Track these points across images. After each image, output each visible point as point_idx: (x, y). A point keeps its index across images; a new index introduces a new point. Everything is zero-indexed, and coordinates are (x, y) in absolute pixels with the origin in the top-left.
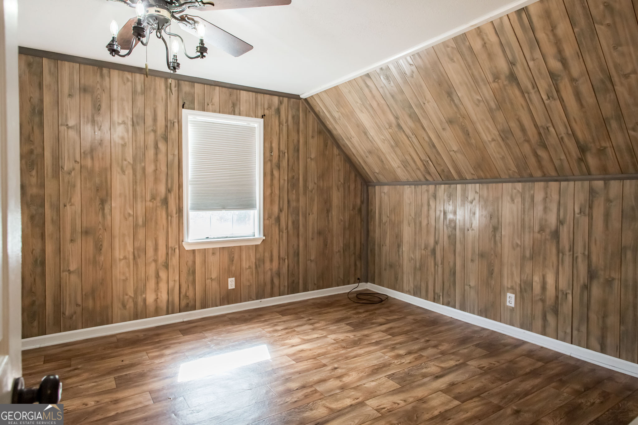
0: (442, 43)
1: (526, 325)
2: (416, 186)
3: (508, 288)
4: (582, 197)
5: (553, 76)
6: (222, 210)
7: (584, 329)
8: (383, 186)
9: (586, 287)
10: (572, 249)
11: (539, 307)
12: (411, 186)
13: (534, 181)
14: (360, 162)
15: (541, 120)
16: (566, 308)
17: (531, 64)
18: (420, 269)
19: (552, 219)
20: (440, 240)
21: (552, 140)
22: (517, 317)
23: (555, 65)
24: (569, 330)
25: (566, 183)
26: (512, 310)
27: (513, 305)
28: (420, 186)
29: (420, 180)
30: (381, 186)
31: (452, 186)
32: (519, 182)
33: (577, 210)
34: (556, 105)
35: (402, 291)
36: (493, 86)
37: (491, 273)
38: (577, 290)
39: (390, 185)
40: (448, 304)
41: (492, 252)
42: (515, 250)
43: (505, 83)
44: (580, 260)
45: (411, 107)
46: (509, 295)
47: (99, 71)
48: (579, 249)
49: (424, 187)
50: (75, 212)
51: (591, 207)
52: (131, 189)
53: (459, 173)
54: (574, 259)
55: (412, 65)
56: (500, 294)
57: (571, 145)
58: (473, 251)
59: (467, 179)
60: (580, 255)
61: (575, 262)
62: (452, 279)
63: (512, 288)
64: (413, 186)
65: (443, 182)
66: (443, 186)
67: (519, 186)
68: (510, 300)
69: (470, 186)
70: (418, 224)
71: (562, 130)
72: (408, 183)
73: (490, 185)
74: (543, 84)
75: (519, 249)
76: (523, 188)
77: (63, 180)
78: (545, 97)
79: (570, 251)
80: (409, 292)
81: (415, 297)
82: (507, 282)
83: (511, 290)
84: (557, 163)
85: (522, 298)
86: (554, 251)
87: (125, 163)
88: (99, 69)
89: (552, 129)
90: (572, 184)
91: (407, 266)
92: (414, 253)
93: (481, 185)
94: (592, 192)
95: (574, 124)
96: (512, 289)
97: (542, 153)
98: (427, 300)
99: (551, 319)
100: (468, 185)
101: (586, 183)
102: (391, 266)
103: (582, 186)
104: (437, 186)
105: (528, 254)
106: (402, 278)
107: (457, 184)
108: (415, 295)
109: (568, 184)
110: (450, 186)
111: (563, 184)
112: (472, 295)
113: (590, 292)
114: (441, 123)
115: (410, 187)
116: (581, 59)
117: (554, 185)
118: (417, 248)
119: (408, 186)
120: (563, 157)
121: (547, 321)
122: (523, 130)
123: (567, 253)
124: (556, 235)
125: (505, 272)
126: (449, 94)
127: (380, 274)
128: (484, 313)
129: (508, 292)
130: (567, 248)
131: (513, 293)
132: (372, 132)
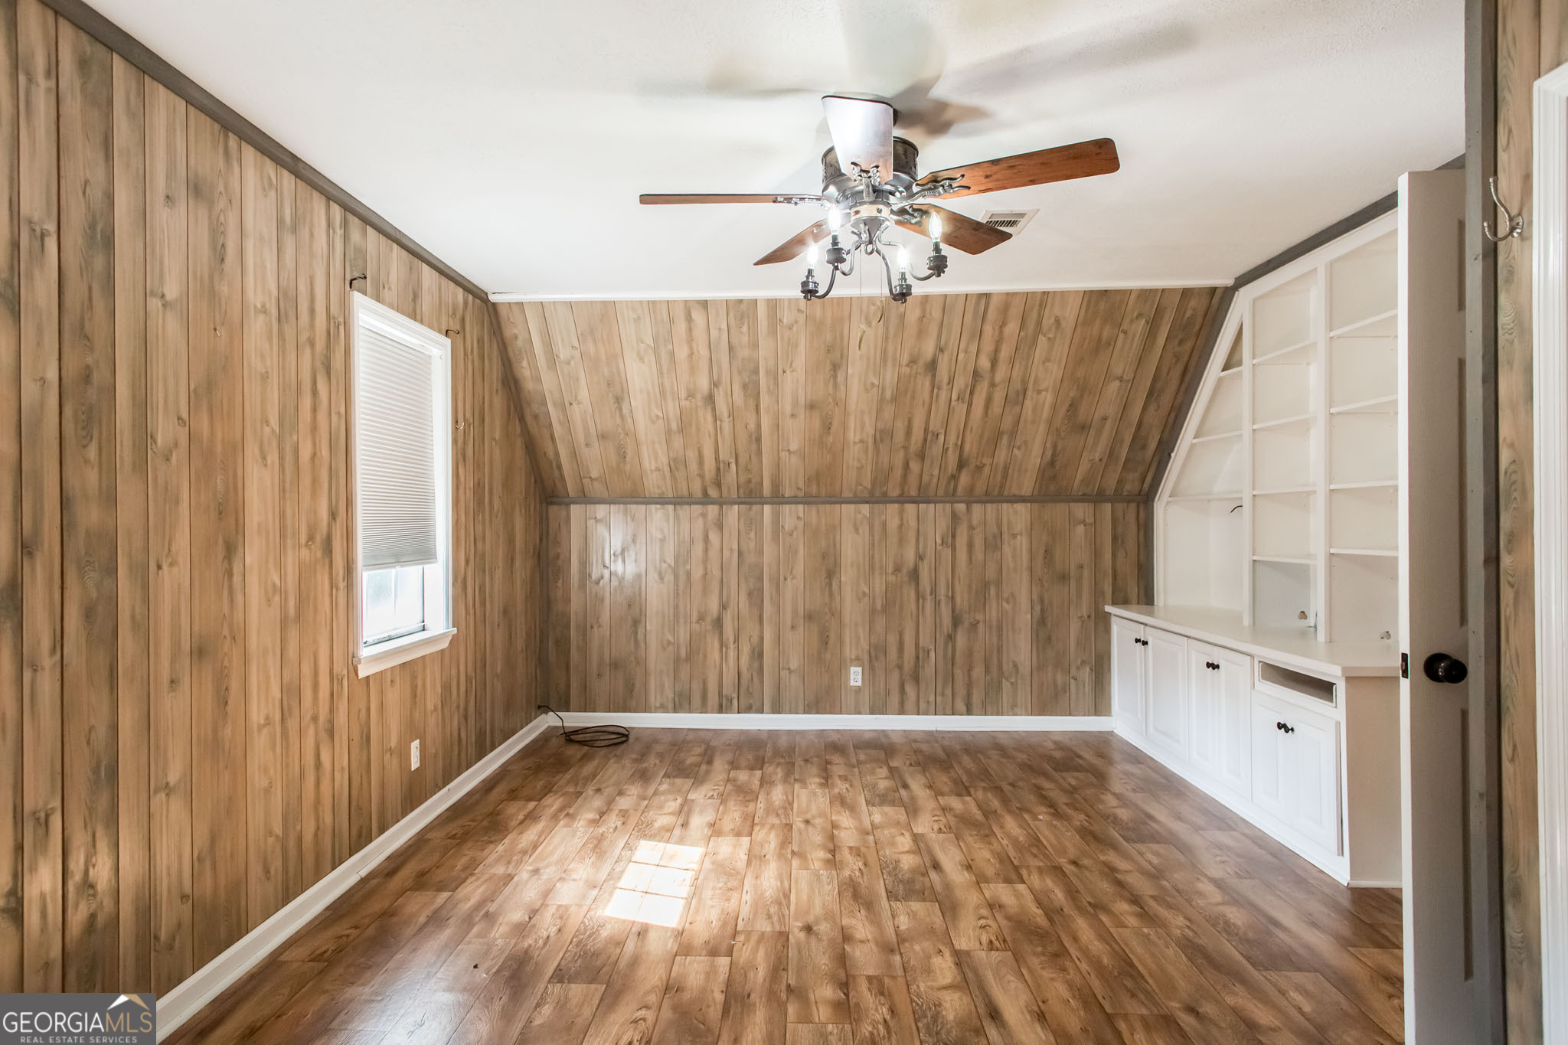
0: (869, 297)
1: (878, 708)
2: (678, 507)
3: (851, 660)
4: (943, 524)
5: (976, 375)
6: (395, 567)
7: (949, 692)
8: (592, 506)
9: (951, 638)
10: (934, 591)
11: (895, 677)
12: (666, 506)
13: (886, 502)
14: (557, 454)
15: (935, 425)
16: (928, 671)
17: (961, 356)
18: (688, 658)
19: (910, 555)
20: (732, 599)
21: (936, 450)
22: (866, 698)
23: (985, 363)
24: (932, 699)
25: (924, 505)
26: (858, 690)
27: (859, 684)
28: (687, 507)
29: (691, 495)
30: (586, 504)
31: (755, 507)
32: (867, 502)
33: (939, 541)
34: (961, 409)
35: (646, 709)
36: (903, 371)
37: (824, 642)
38: (941, 642)
39: (614, 503)
40: (749, 709)
41: (827, 610)
42: (860, 602)
43: (919, 370)
44: (943, 604)
45: (756, 372)
46: (853, 669)
47: (221, 139)
48: (942, 591)
49: (697, 509)
50: (179, 585)
51: (954, 536)
52: (277, 510)
53: (776, 485)
54: (937, 604)
55: (801, 311)
56: (839, 672)
57: (952, 458)
58: (795, 612)
59: (783, 496)
60: (943, 598)
61: (937, 607)
62: (756, 665)
63: (858, 658)
64: (671, 507)
65: (740, 500)
66: (737, 506)
67: (865, 508)
68: (855, 676)
69: (787, 507)
70: (682, 578)
71: (952, 438)
72: (661, 501)
73: (822, 507)
74: (961, 382)
75: (866, 599)
76: (871, 512)
77: (155, 479)
78: (954, 397)
79: (931, 594)
80: (663, 708)
81: (676, 714)
82: (849, 652)
83: (856, 662)
84: (926, 478)
85: (872, 668)
86: (913, 596)
87: (267, 430)
88: (222, 131)
89: (942, 437)
90: (932, 506)
91: (656, 658)
92: (673, 632)
93: (806, 506)
94: (955, 517)
95: (968, 433)
96: (858, 661)
97: (915, 466)
98: (706, 713)
99: (910, 690)
100: (784, 506)
101: (948, 506)
102: (615, 665)
103: (944, 510)
104: (724, 507)
105: (879, 606)
106: (646, 684)
107: (763, 504)
108: (676, 709)
109: (927, 507)
110: (751, 508)
111: (922, 506)
112: (793, 682)
113: (955, 642)
114: (795, 404)
115: (664, 509)
116: (1011, 365)
117: (910, 508)
118: (682, 621)
119: (658, 506)
120: (936, 472)
121: (907, 694)
122: (908, 432)
123: (929, 598)
124: (915, 574)
125: (847, 636)
126: (835, 367)
127: (585, 687)
128: (814, 707)
129: (851, 666)
130: (928, 591)
131: (859, 666)
132: (638, 402)
